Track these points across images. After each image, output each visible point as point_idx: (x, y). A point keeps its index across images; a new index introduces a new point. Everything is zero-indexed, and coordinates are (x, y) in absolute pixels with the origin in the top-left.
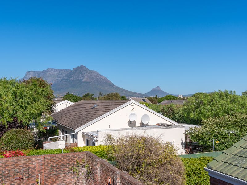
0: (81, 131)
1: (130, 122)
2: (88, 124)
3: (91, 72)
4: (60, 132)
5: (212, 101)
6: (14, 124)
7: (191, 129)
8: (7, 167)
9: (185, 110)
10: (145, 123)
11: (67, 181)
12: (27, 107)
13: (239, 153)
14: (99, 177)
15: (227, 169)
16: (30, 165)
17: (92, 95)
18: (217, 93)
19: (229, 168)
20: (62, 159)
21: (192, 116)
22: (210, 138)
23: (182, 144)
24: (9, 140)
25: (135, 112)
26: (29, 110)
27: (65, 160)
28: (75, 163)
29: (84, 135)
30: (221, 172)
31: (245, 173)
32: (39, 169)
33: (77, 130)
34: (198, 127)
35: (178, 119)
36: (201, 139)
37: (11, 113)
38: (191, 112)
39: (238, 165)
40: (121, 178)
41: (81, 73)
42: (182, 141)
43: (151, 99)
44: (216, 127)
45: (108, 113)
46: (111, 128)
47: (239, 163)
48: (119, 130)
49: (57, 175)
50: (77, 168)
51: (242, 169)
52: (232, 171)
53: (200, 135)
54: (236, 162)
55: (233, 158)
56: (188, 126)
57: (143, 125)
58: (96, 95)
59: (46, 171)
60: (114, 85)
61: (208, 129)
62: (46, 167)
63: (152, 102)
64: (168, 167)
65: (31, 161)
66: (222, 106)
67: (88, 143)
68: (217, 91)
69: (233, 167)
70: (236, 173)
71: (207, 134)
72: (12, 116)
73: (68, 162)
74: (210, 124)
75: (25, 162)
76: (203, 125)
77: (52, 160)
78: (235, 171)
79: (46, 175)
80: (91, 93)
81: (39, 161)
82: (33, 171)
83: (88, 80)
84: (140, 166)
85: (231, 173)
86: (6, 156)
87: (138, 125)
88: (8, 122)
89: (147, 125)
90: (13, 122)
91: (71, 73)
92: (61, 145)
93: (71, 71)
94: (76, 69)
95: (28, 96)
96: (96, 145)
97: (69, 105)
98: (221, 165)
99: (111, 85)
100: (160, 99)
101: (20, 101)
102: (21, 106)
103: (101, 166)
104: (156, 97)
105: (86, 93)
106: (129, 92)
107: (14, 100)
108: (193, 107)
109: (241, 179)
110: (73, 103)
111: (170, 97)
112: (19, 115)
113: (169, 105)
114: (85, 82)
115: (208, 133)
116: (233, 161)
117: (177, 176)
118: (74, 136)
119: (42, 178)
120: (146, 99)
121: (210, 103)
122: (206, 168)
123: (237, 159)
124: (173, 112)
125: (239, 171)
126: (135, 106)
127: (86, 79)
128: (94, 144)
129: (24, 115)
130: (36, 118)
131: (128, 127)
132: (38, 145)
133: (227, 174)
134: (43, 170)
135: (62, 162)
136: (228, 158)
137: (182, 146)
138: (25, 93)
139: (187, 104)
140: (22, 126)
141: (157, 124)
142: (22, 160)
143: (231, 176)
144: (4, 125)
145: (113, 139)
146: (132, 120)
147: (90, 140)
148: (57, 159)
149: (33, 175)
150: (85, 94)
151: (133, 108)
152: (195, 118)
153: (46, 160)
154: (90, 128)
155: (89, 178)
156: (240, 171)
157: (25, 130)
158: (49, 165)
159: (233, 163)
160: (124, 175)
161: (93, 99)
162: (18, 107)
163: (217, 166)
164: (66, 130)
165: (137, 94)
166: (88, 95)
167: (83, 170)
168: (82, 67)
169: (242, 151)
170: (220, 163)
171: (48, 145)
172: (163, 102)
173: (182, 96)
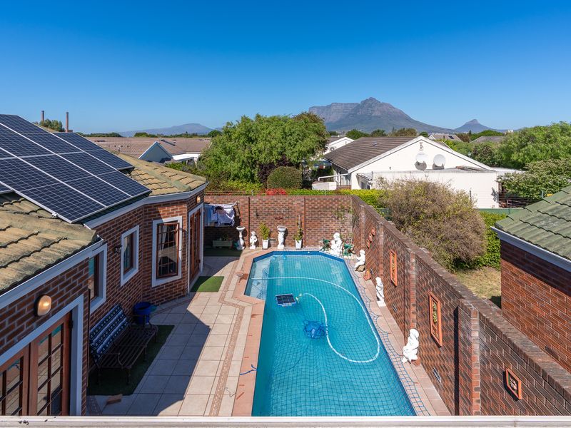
0: (355, 171)
1: (418, 164)
2: (364, 164)
3: (383, 104)
4: (335, 172)
5: (549, 137)
6: (283, 162)
7: (507, 175)
8: (267, 205)
9: (503, 150)
10: (440, 165)
11: (331, 226)
12: (296, 145)
13: (551, 210)
14: (363, 226)
15: (524, 232)
16: (290, 205)
17: (384, 131)
18: (557, 125)
19: (529, 230)
20: (325, 201)
21: (514, 157)
22: (537, 189)
23: (494, 193)
24: (276, 178)
25: (425, 150)
26: (298, 148)
27: (328, 203)
28: (340, 207)
29: (358, 176)
30: (514, 235)
31: (553, 241)
32: (299, 210)
33: (350, 171)
34: (519, 172)
35: (499, 162)
36: (524, 190)
37: (279, 150)
38: (513, 152)
39: (545, 227)
40: (384, 229)
41: (370, 106)
42: (494, 191)
43: (461, 136)
44: (551, 173)
45: (388, 152)
46: (392, 170)
47: (546, 225)
48: (405, 172)
49: (319, 219)
50: (342, 213)
51: (550, 234)
52: (532, 236)
53: (521, 184)
54: (543, 223)
55: (539, 217)
56: (502, 171)
57: (436, 167)
58: (388, 131)
59: (307, 213)
60: (412, 119)
61: (535, 175)
62: (307, 209)
63: (463, 140)
64: (458, 221)
65: (290, 201)
66: (564, 145)
67: (363, 185)
68: (557, 122)
69: (535, 230)
70: (539, 239)
71: (533, 183)
72: (281, 154)
73: (331, 205)
74: (539, 169)
75: (284, 201)
76: (527, 170)
77: (313, 202)
78: (538, 235)
79: (307, 218)
80: (381, 129)
81: (299, 202)
82: (293, 211)
83: (380, 114)
84: (417, 218)
85: (531, 238)
86: (268, 194)
87: (429, 167)
88: (276, 160)
89: (442, 168)
90: (282, 160)
91: (358, 107)
92: (332, 186)
93: (358, 105)
94: (365, 102)
95: (297, 132)
96: (371, 188)
97: (348, 142)
98: (517, 226)
99: (408, 119)
100: (474, 135)
101: (288, 138)
102: (290, 143)
103: (366, 213)
104: (470, 133)
105: (377, 130)
106: (433, 127)
107: (283, 138)
108: (516, 145)
109: (545, 248)
110: (353, 140)
111: (489, 133)
112: (288, 153)
113: (484, 144)
114: (375, 117)
115: (535, 182)
116: (539, 222)
117: (472, 236)
118: (348, 177)
119: (303, 220)
120: (454, 136)
121: (545, 139)
122: (494, 227)
123: (545, 219)
124: (491, 152)
125: (544, 237)
126: (424, 144)
127: (377, 113)
128: (369, 188)
129: (293, 153)
130: (306, 156)
131: (416, 169)
132: (307, 185)
133: (524, 239)
134: (303, 212)
135: (325, 205)
136: (531, 217)
137: (493, 197)
138: (294, 130)
139: (505, 142)
140: (291, 165)
141: (457, 167)
142: (282, 199)
143: (529, 241)
144: (273, 163)
145: (386, 182)
146: (421, 161)
147: (364, 183)
148: (319, 202)
149: (293, 216)
150: (374, 130)
151: (421, 146)
152: (519, 160)
153: (307, 201)
154: (365, 169)
155: (355, 226)
156: (547, 236)
157: (292, 168)
158: (310, 207)
159: (538, 225)
160: (388, 226)
161: (384, 135)
162: (287, 144)
163: (511, 227)
164: (340, 171)
165: (443, 129)
166: (378, 131)
167: (349, 216)
168: (371, 99)
169: (557, 208)
170: (516, 223)
171: (316, 186)
172: (478, 140)
173: (512, 131)
